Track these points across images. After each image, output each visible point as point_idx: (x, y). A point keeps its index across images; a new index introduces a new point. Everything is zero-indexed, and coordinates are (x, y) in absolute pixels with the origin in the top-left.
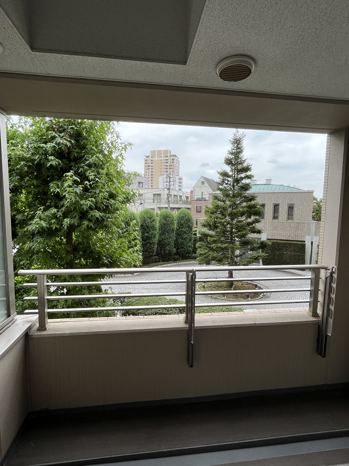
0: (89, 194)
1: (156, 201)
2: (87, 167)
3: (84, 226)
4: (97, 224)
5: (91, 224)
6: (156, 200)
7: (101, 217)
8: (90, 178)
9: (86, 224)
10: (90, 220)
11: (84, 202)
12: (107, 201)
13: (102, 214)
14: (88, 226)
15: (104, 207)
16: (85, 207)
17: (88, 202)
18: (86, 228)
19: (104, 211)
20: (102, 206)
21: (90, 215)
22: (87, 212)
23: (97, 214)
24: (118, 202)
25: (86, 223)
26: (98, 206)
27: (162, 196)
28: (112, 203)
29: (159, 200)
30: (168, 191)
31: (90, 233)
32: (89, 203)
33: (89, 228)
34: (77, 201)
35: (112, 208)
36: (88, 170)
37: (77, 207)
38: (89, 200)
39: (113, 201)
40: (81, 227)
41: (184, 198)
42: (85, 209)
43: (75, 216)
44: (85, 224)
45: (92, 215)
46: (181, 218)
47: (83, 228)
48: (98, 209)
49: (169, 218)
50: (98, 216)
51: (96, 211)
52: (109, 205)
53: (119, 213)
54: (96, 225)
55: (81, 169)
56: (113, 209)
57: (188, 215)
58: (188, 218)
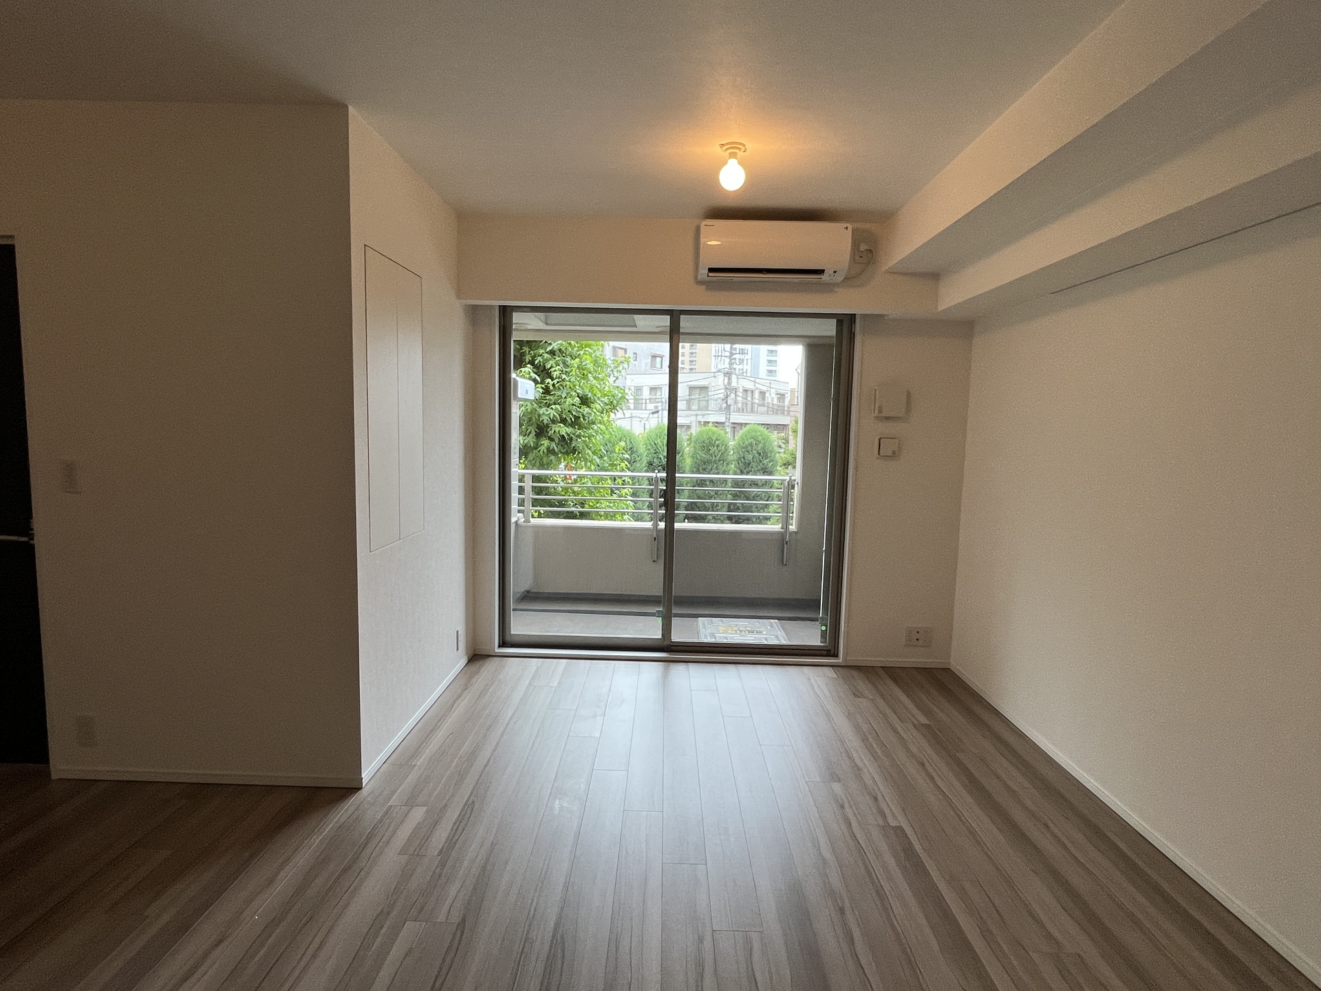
0: (551, 397)
1: (695, 407)
2: (548, 355)
3: (543, 448)
4: (562, 446)
5: (553, 445)
6: (696, 402)
7: (568, 435)
8: (555, 374)
9: (546, 445)
10: (551, 439)
11: (545, 411)
12: (578, 409)
13: (569, 430)
14: (548, 448)
15: (573, 420)
16: (546, 419)
17: (550, 411)
18: (545, 451)
19: (572, 425)
20: (570, 418)
21: (553, 432)
22: (547, 426)
23: (564, 430)
24: (595, 410)
25: (546, 442)
26: (564, 416)
27: (713, 393)
28: (585, 413)
29: (703, 403)
30: (726, 379)
31: (550, 458)
32: (552, 413)
33: (550, 451)
34: (534, 409)
35: (584, 420)
36: (550, 360)
37: (534, 418)
38: (552, 408)
39: (586, 410)
40: (539, 449)
41: (772, 398)
42: (545, 422)
43: (530, 432)
44: (544, 444)
45: (555, 431)
46: (745, 448)
47: (542, 451)
48: (563, 421)
49: (715, 448)
50: (563, 433)
51: (562, 425)
52: (580, 416)
53: (595, 428)
54: (559, 447)
55: (539, 358)
56: (587, 422)
57: (763, 442)
58: (763, 448)
